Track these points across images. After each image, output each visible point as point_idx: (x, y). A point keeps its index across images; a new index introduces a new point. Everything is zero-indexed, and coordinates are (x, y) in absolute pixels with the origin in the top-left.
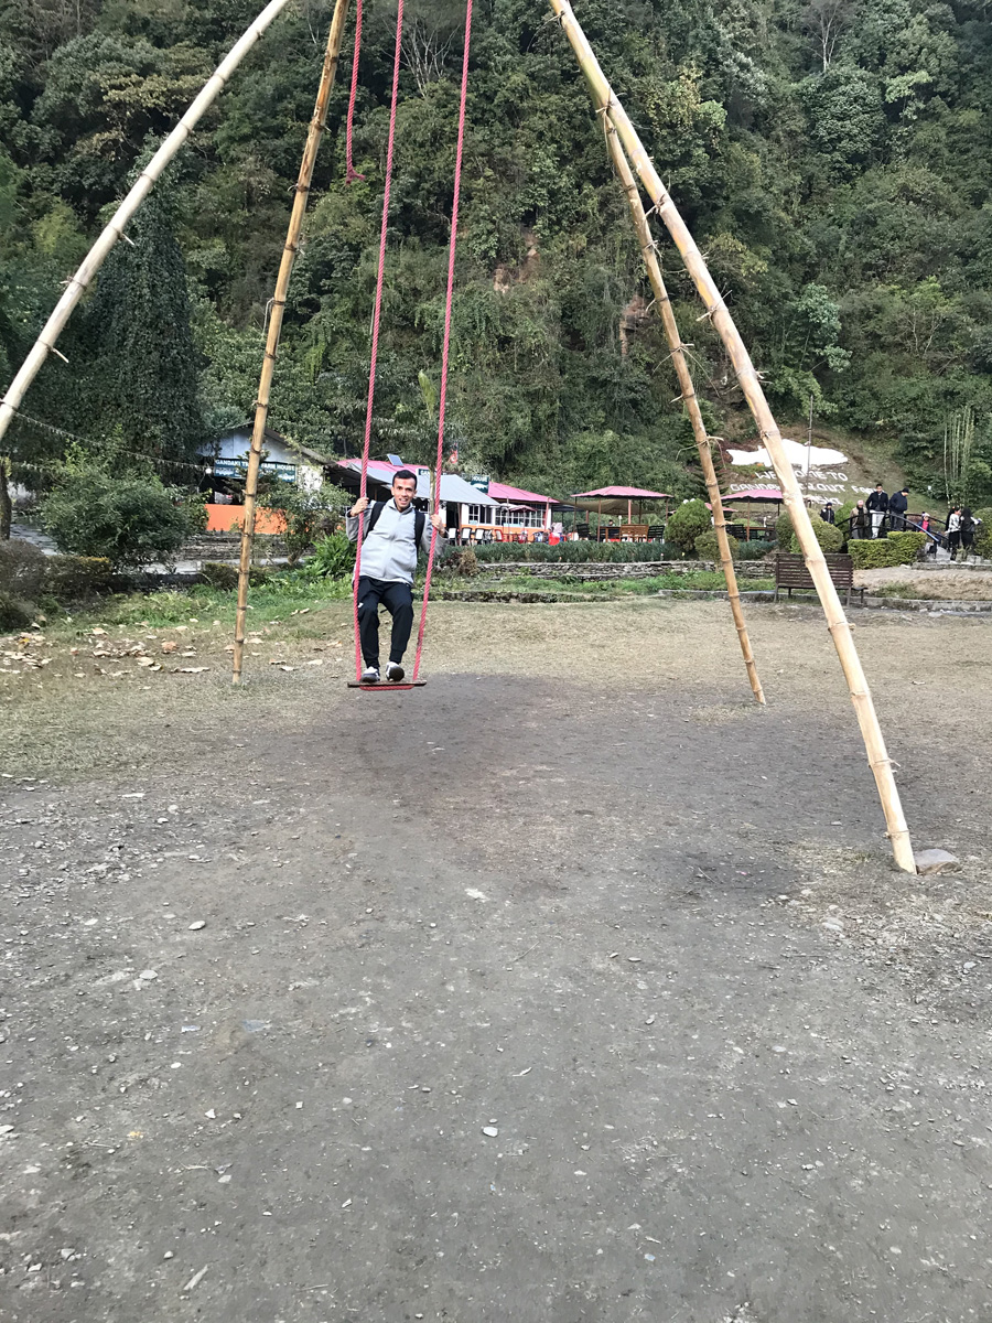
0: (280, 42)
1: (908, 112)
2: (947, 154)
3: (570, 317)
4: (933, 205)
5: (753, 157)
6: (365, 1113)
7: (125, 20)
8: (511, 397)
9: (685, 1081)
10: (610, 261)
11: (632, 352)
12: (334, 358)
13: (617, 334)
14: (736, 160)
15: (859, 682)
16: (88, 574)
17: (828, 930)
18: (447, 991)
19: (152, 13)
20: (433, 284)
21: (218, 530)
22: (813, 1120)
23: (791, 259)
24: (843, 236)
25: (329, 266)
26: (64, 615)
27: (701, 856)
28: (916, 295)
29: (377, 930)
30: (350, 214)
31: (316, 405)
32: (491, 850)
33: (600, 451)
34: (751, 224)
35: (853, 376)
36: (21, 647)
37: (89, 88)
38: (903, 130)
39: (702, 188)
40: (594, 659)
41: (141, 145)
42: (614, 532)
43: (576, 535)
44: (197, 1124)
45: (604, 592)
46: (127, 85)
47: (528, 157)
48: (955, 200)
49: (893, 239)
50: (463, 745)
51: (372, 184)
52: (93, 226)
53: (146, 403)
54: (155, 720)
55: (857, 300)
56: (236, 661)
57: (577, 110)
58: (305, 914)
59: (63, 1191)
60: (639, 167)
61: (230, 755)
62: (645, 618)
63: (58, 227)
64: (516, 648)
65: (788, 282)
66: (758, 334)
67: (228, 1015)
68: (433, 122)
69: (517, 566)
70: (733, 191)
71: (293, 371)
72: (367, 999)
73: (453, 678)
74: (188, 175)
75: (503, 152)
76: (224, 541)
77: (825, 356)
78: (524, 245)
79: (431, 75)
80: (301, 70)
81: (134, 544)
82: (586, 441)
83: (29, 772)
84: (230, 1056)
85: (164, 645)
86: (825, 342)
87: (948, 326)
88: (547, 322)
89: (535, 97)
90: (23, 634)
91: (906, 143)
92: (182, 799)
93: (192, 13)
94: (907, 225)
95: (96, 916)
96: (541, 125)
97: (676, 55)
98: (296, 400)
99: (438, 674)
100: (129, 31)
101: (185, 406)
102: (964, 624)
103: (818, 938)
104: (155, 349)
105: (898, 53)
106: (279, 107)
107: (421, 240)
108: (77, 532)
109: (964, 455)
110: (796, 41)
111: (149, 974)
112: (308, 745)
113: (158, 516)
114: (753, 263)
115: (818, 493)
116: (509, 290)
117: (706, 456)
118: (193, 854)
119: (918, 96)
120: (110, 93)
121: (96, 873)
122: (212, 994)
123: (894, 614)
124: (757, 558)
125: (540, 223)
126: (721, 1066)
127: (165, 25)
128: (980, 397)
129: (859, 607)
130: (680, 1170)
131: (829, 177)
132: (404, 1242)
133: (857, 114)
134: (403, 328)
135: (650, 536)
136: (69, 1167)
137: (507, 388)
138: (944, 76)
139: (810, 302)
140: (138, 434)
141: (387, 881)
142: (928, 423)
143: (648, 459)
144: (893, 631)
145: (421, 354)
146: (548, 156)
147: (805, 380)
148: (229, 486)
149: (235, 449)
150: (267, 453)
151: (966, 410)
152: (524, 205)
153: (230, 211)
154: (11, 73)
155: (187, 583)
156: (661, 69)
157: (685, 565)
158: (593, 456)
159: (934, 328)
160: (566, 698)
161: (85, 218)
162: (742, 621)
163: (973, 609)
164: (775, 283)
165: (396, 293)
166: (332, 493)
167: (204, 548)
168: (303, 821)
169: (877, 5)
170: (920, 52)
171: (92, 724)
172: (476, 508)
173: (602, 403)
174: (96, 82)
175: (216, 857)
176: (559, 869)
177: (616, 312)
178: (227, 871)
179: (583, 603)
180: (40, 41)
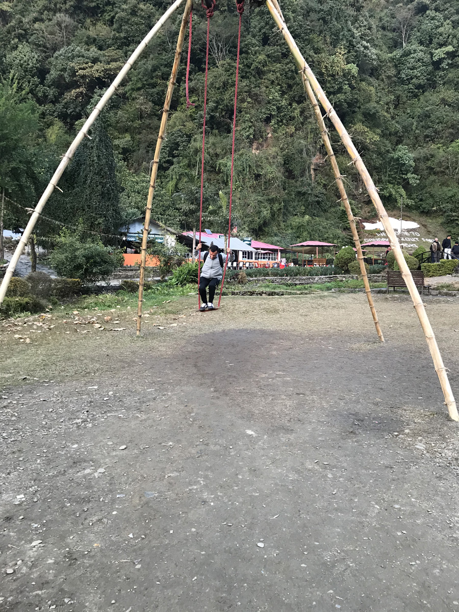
0: (154, 46)
1: (444, 65)
3: (288, 164)
4: (457, 107)
5: (371, 88)
6: (202, 536)
7: (85, 39)
8: (261, 201)
9: (352, 522)
10: (306, 138)
11: (317, 179)
12: (180, 186)
13: (309, 171)
14: (364, 90)
15: (429, 331)
16: (71, 287)
17: (418, 449)
18: (238, 478)
19: (98, 35)
20: (224, 151)
21: (129, 265)
22: (414, 540)
23: (390, 134)
24: (414, 123)
25: (177, 145)
26: (60, 305)
27: (356, 414)
28: (450, 148)
29: (205, 450)
30: (187, 121)
31: (172, 208)
32: (257, 412)
33: (302, 225)
34: (371, 119)
35: (421, 187)
36: (41, 320)
37: (70, 69)
38: (441, 73)
39: (348, 103)
40: (302, 322)
41: (93, 94)
42: (310, 262)
43: (292, 264)
44: (125, 540)
45: (306, 290)
46: (87, 68)
47: (267, 92)
49: (438, 123)
50: (242, 363)
51: (196, 107)
52: (72, 131)
53: (96, 209)
54: (102, 352)
55: (422, 152)
56: (138, 325)
57: (289, 70)
58: (172, 442)
59: (65, 571)
60: (319, 96)
61: (136, 368)
62: (326, 302)
63: (56, 132)
64: (266, 317)
65: (389, 145)
66: (375, 169)
67: (138, 488)
68: (223, 78)
69: (265, 279)
70: (362, 104)
71: (162, 193)
72: (202, 482)
73: (237, 331)
74: (114, 106)
75: (256, 90)
76: (132, 270)
77: (408, 178)
78: (266, 132)
79: (222, 57)
80: (164, 58)
81: (92, 272)
82: (296, 221)
83: (46, 377)
84: (139, 509)
85: (105, 318)
86: (407, 172)
88: (277, 167)
89: (270, 65)
90: (42, 314)
91: (443, 79)
92: (115, 389)
93: (115, 34)
94: (445, 117)
95: (77, 443)
96: (273, 78)
97: (335, 43)
98: (163, 206)
99: (230, 330)
100: (87, 44)
101: (113, 210)
103: (413, 453)
104: (100, 184)
105: (438, 38)
106: (154, 74)
107: (219, 132)
108: (66, 267)
110: (390, 35)
111: (102, 470)
112: (171, 363)
113: (102, 259)
114: (372, 137)
115: (406, 242)
116: (259, 153)
117: (354, 226)
118: (120, 414)
119: (448, 57)
120: (79, 71)
121: (77, 423)
122: (130, 480)
123: (444, 298)
124: (378, 273)
125: (273, 122)
126: (369, 514)
127: (103, 40)
129: (427, 295)
130: (351, 565)
131: (407, 96)
132: (222, 598)
133: (420, 67)
134: (211, 171)
135: (327, 264)
136: (67, 560)
137: (259, 197)
139: (400, 153)
140: (92, 223)
141: (209, 426)
142: (458, 208)
143: (325, 228)
145: (219, 183)
146: (276, 92)
147: (398, 190)
148: (133, 245)
149: (136, 229)
150: (151, 230)
152: (265, 114)
153: (133, 122)
154: (35, 64)
155: (115, 289)
156: (328, 50)
157: (344, 277)
158: (300, 227)
160: (290, 340)
161: (68, 127)
162: (372, 303)
164: (383, 146)
165: (208, 156)
166: (180, 247)
167: (122, 273)
168: (170, 398)
169: (427, 17)
170: (448, 37)
171: (73, 355)
172: (246, 252)
173: (303, 203)
174: (73, 67)
175: (131, 416)
176: (289, 421)
177: (309, 161)
178: (136, 422)
179: (296, 296)
180: (48, 50)
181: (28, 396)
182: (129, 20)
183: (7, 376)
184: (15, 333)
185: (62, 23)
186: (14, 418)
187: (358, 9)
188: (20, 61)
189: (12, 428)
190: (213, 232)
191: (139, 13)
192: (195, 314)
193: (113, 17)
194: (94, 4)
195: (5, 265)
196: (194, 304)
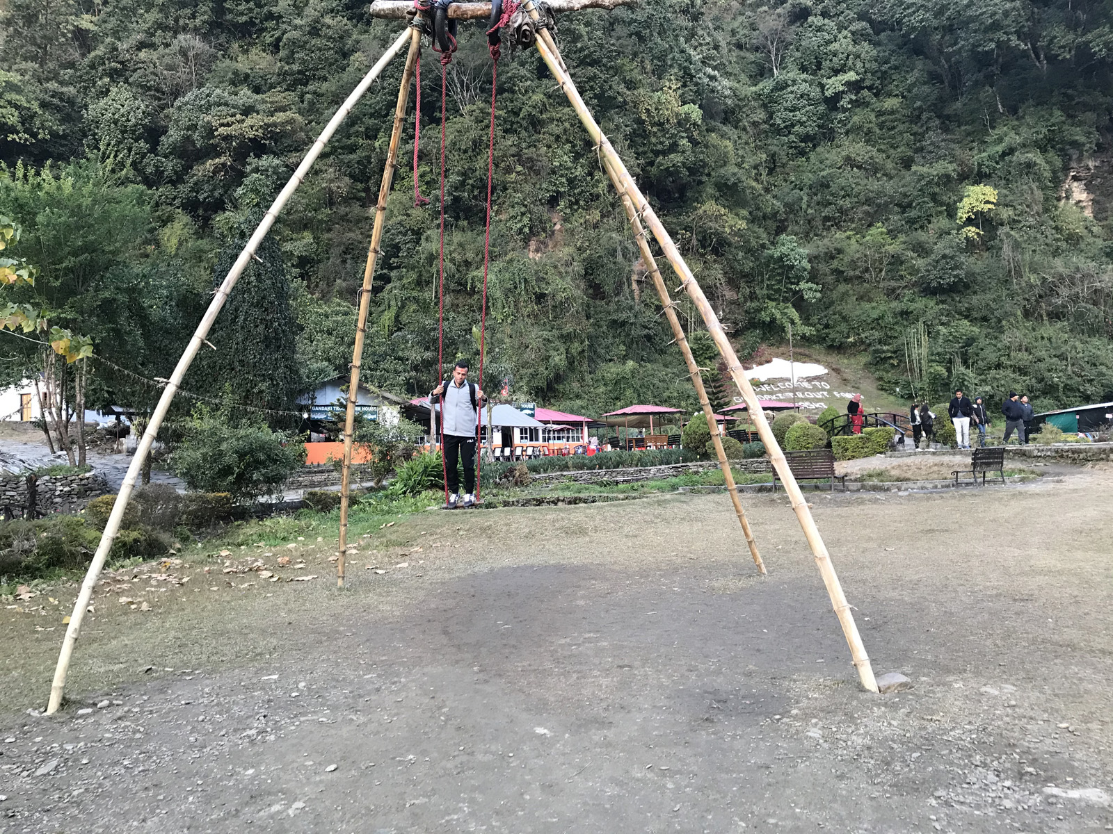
0: (351, 83)
1: (843, 103)
2: (878, 131)
3: (592, 274)
4: (873, 169)
5: (726, 142)
7: (230, 75)
8: (548, 340)
10: (620, 229)
11: (643, 298)
12: (404, 318)
13: (630, 285)
14: (714, 146)
15: (819, 547)
16: (214, 507)
17: (811, 737)
18: (524, 799)
19: (252, 69)
20: (480, 256)
21: (315, 464)
23: (764, 217)
24: (804, 197)
25: (397, 248)
26: (195, 542)
27: (715, 692)
28: (868, 238)
29: (468, 761)
30: (412, 207)
31: (391, 357)
32: (553, 699)
33: (623, 377)
34: (730, 193)
35: (825, 304)
36: (163, 570)
37: (203, 126)
38: (841, 116)
39: (689, 169)
40: (629, 547)
41: (244, 166)
42: (640, 442)
43: (609, 446)
45: (634, 491)
46: (233, 123)
47: (550, 155)
48: (889, 165)
49: (844, 197)
50: (526, 623)
51: (427, 183)
52: (206, 229)
53: (255, 366)
54: (279, 619)
55: (822, 244)
56: (340, 568)
58: (413, 755)
60: (625, 186)
61: (342, 642)
62: (669, 511)
63: (179, 232)
64: (565, 542)
65: (764, 236)
66: (744, 276)
67: (362, 827)
68: (473, 134)
69: (562, 475)
70: (713, 169)
71: (371, 331)
72: (465, 809)
73: (515, 570)
75: (531, 152)
76: (320, 472)
77: (800, 290)
78: (551, 221)
79: (470, 99)
80: (368, 103)
81: (250, 480)
82: (612, 370)
83: (185, 665)
85: (279, 560)
86: (799, 279)
87: (897, 260)
88: (574, 279)
89: (551, 110)
90: (164, 559)
91: (845, 125)
92: (308, 678)
93: (283, 67)
94: (854, 186)
95: (253, 767)
96: (557, 131)
97: (659, 72)
98: (374, 354)
99: (503, 568)
100: (233, 83)
101: (286, 367)
102: (928, 499)
103: (803, 744)
104: (261, 323)
105: (831, 60)
106: (352, 130)
107: (469, 223)
108: (203, 473)
109: (923, 362)
110: (751, 57)
111: (300, 804)
112: (403, 631)
113: (269, 456)
114: (734, 223)
115: (807, 400)
116: (541, 257)
117: (698, 383)
118: (322, 717)
119: (849, 90)
120: (219, 130)
121: (249, 736)
122: (348, 816)
123: (872, 495)
124: (759, 456)
125: (562, 204)
127: (261, 77)
128: (930, 314)
129: (842, 491)
131: (788, 154)
133: (804, 107)
134: (459, 292)
135: (670, 443)
137: (545, 333)
138: (869, 75)
139: (784, 249)
140: (248, 391)
141: (473, 727)
142: (890, 337)
143: (664, 381)
144: (868, 509)
145: (474, 311)
146: (565, 153)
147: (786, 310)
148: (324, 427)
149: (329, 397)
151: (920, 325)
152: (549, 191)
153: (315, 210)
154: (141, 120)
155: (293, 509)
156: (648, 84)
157: (701, 466)
158: (619, 382)
159: (885, 263)
160: (607, 579)
161: (200, 223)
162: (741, 508)
163: (936, 487)
164: (754, 237)
165: (451, 265)
166: (408, 427)
167: (306, 479)
168: (405, 688)
169: (810, 26)
170: (847, 58)
171: (230, 626)
172: (526, 430)
173: (623, 339)
174: (208, 122)
175: (340, 719)
176: (606, 709)
177: (627, 268)
178: (349, 728)
179: (617, 502)
180: (163, 95)
181: (158, 697)
182: (306, 43)
183: (116, 668)
184: (119, 594)
185: (189, 49)
186: (138, 736)
187: (696, 18)
188: (114, 114)
189: (138, 752)
191: (324, 31)
192: (439, 544)
193: (279, 39)
194: (244, 18)
195: (87, 475)
196: (438, 527)
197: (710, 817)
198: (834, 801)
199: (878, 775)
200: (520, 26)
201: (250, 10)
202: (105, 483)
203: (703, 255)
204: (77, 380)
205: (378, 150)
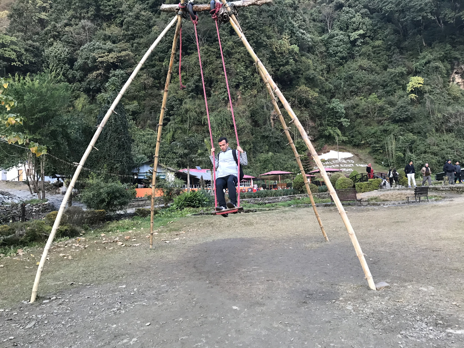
1: (358, 43)
2: (373, 55)
3: (254, 117)
4: (371, 71)
5: (309, 60)
7: (103, 36)
10: (265, 97)
11: (276, 126)
12: (176, 136)
13: (270, 121)
14: (304, 62)
15: (351, 230)
16: (98, 216)
17: (348, 309)
18: (228, 336)
19: (112, 34)
21: (140, 197)
23: (326, 92)
24: (342, 83)
25: (173, 107)
26: (90, 230)
27: (308, 291)
28: (369, 99)
29: (205, 321)
30: (178, 90)
31: (171, 152)
32: (240, 294)
33: (267, 159)
34: (311, 82)
35: (352, 127)
36: (78, 242)
37: (91, 58)
38: (357, 48)
39: (294, 72)
40: (271, 230)
41: (109, 74)
42: (275, 186)
43: (262, 188)
45: (273, 207)
46: (104, 56)
47: (235, 67)
48: (378, 69)
49: (359, 82)
50: (228, 262)
51: (185, 80)
52: (94, 100)
53: (114, 157)
54: (126, 262)
55: (349, 103)
56: (150, 241)
58: (182, 318)
60: (268, 79)
61: (152, 272)
62: (287, 215)
63: (82, 102)
64: (244, 229)
65: (326, 99)
66: (318, 116)
68: (203, 59)
69: (242, 201)
70: (304, 72)
72: (204, 340)
73: (223, 240)
75: (228, 66)
76: (142, 201)
77: (341, 122)
78: (236, 95)
79: (202, 45)
80: (160, 47)
81: (113, 204)
82: (263, 156)
83: (87, 282)
85: (125, 237)
86: (340, 117)
87: (381, 109)
88: (246, 119)
89: (236, 48)
90: (78, 238)
91: (359, 52)
92: (138, 287)
93: (124, 33)
94: (363, 78)
95: (115, 324)
96: (238, 57)
97: (281, 32)
98: (164, 151)
99: (218, 240)
100: (104, 40)
101: (127, 157)
102: (396, 209)
103: (345, 312)
104: (117, 139)
105: (353, 25)
106: (153, 58)
107: (202, 96)
108: (94, 202)
109: (393, 151)
110: (319, 24)
111: (135, 339)
112: (177, 266)
113: (120, 194)
114: (313, 94)
115: (345, 167)
117: (299, 161)
118: (144, 303)
119: (360, 38)
120: (99, 59)
121: (113, 311)
122: (155, 344)
123: (373, 207)
124: (325, 192)
125: (241, 87)
127: (116, 37)
128: (396, 131)
129: (360, 206)
131: (335, 65)
133: (342, 45)
134: (198, 125)
135: (288, 186)
138: (369, 31)
139: (334, 105)
140: (112, 167)
141: (207, 306)
142: (379, 141)
143: (285, 161)
144: (372, 213)
145: (205, 133)
146: (242, 66)
147: (335, 130)
148: (143, 182)
149: (145, 170)
151: (392, 136)
152: (235, 82)
153: (139, 92)
154: (66, 56)
155: (131, 216)
156: (276, 37)
157: (300, 196)
158: (266, 161)
159: (377, 110)
160: (262, 244)
161: (91, 98)
162: (317, 213)
163: (399, 203)
164: (321, 100)
165: (195, 114)
166: (178, 181)
167: (136, 203)
168: (178, 290)
169: (344, 11)
170: (359, 24)
171: (105, 265)
173: (267, 143)
174: (94, 56)
175: (151, 304)
176: (262, 298)
177: (269, 114)
178: (155, 307)
179: (265, 212)
180: (75, 45)
181: (76, 295)
182: (134, 22)
183: (59, 283)
184: (59, 252)
185: (85, 26)
186: (68, 311)
187: (295, 9)
188: (55, 53)
189: (68, 318)
190: (202, 168)
191: (141, 17)
192: (191, 230)
193: (123, 21)
194: (108, 13)
195: (46, 203)
196: (191, 223)
197: (306, 343)
198: (358, 336)
199: (376, 325)
200: (223, 14)
201: (111, 9)
202: (53, 206)
203: (300, 108)
204: (41, 164)
205: (164, 66)
